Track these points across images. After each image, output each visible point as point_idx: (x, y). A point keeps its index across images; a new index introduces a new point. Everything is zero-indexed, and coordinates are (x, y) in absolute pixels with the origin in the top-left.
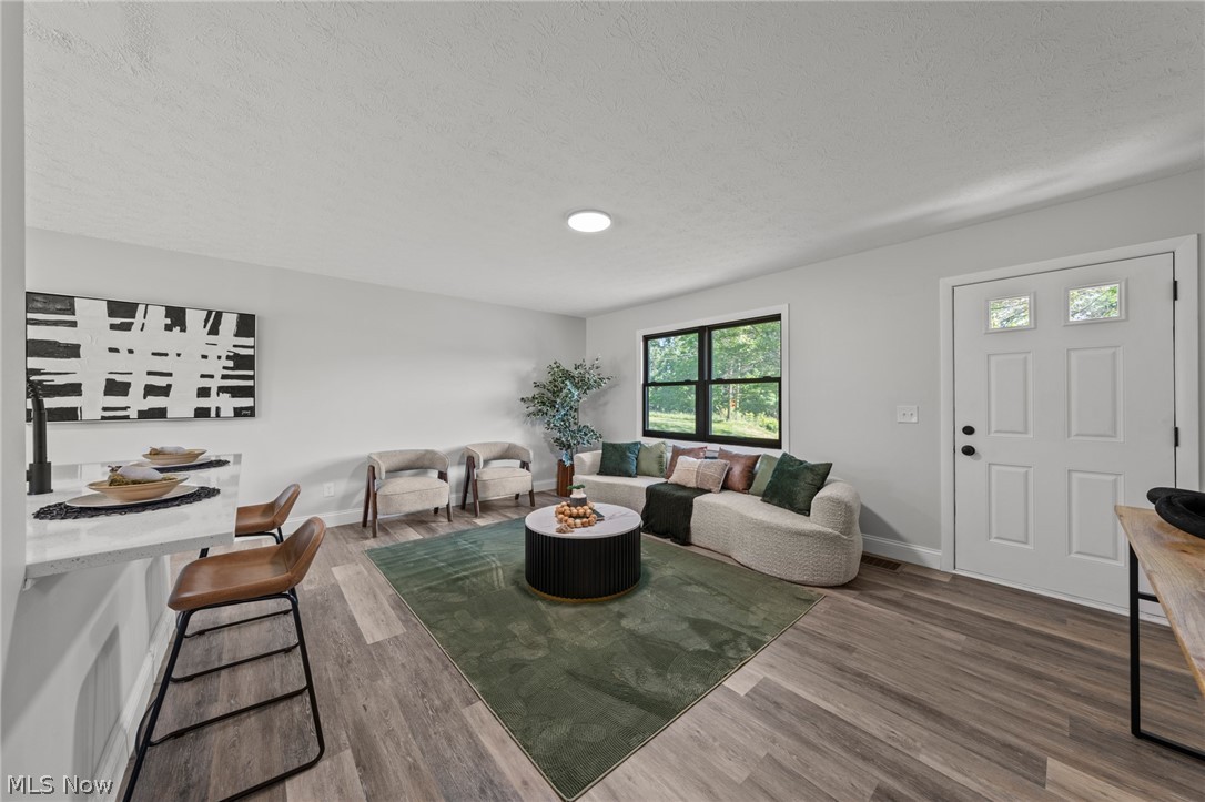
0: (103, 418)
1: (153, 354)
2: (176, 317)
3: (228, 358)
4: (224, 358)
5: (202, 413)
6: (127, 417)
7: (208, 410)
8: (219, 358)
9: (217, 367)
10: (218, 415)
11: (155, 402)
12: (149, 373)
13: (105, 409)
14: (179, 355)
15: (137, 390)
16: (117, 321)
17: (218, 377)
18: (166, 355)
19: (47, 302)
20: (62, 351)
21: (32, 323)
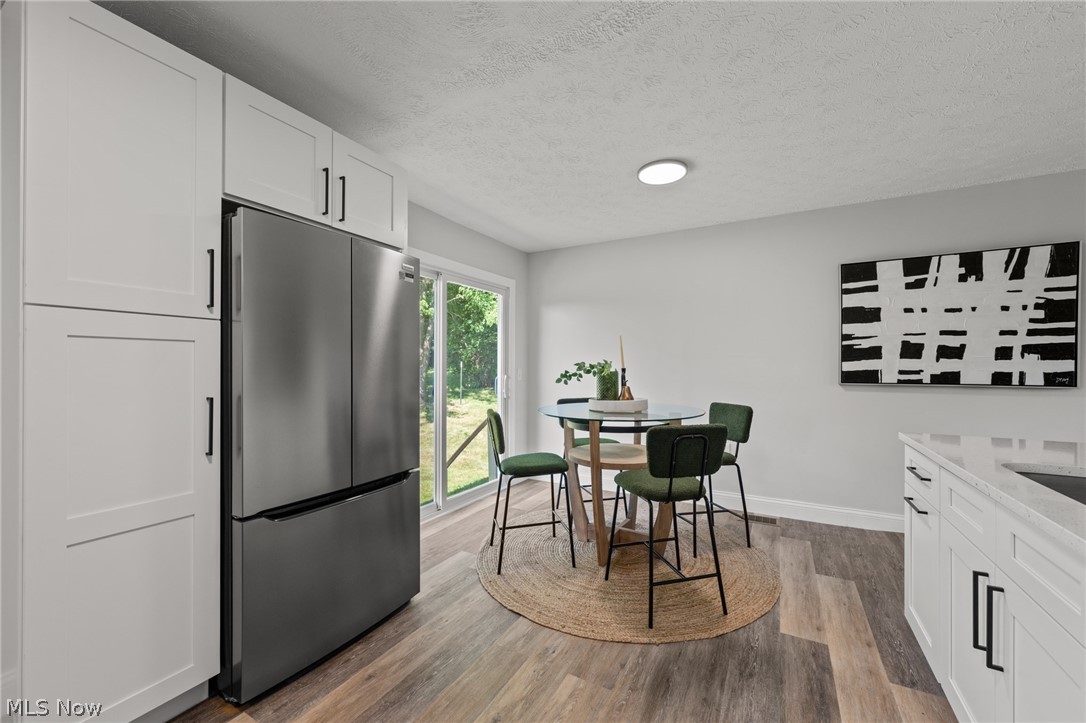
0: (900, 382)
1: (947, 311)
2: (972, 265)
3: (1037, 306)
4: (1031, 307)
5: (1001, 379)
6: (920, 382)
7: (1010, 375)
8: (1025, 308)
9: (1020, 321)
10: (1022, 382)
11: (948, 365)
12: (943, 333)
13: (901, 372)
14: (974, 309)
15: (929, 352)
16: (912, 279)
17: (1022, 332)
18: (960, 310)
19: (859, 273)
20: (872, 315)
21: (846, 292)
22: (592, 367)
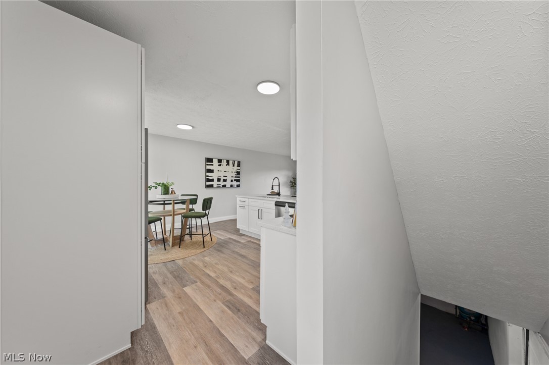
0: (217, 187)
1: (224, 172)
2: (228, 162)
6: (220, 187)
7: (233, 185)
8: (234, 172)
9: (234, 175)
11: (224, 183)
12: (224, 176)
14: (228, 172)
16: (219, 164)
19: (209, 160)
20: (211, 171)
21: (207, 165)
22: (160, 184)
